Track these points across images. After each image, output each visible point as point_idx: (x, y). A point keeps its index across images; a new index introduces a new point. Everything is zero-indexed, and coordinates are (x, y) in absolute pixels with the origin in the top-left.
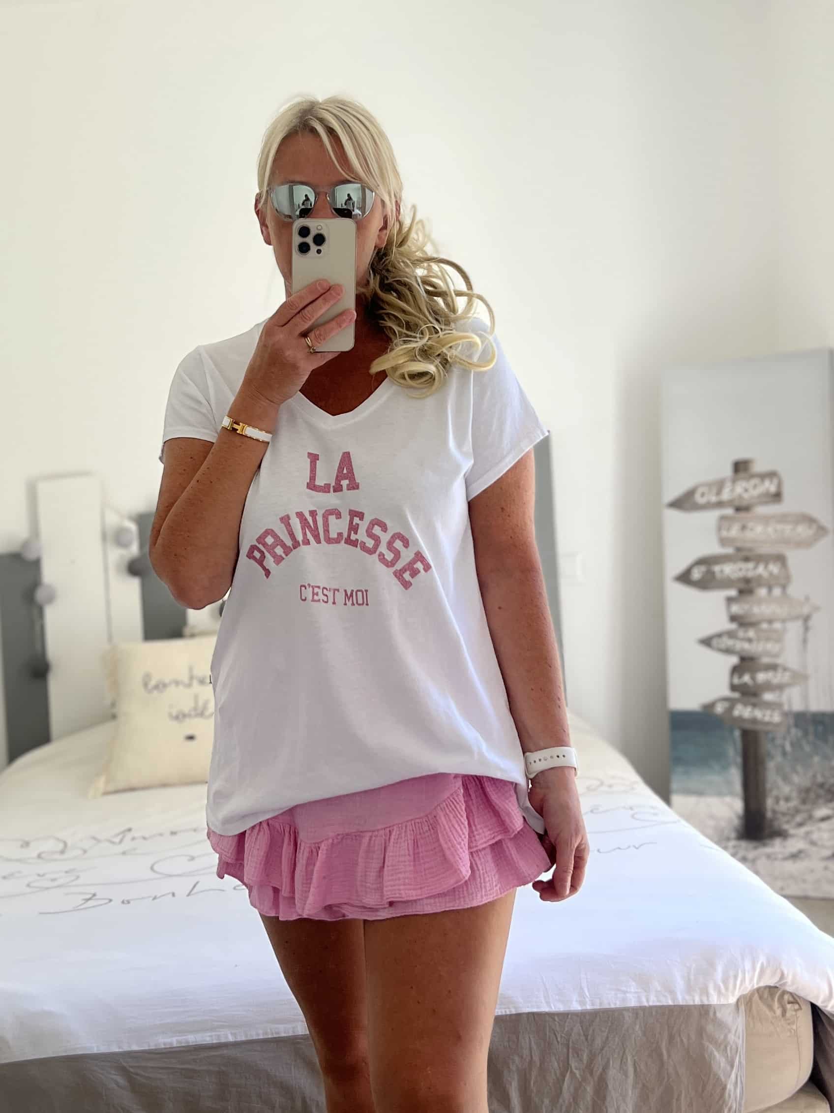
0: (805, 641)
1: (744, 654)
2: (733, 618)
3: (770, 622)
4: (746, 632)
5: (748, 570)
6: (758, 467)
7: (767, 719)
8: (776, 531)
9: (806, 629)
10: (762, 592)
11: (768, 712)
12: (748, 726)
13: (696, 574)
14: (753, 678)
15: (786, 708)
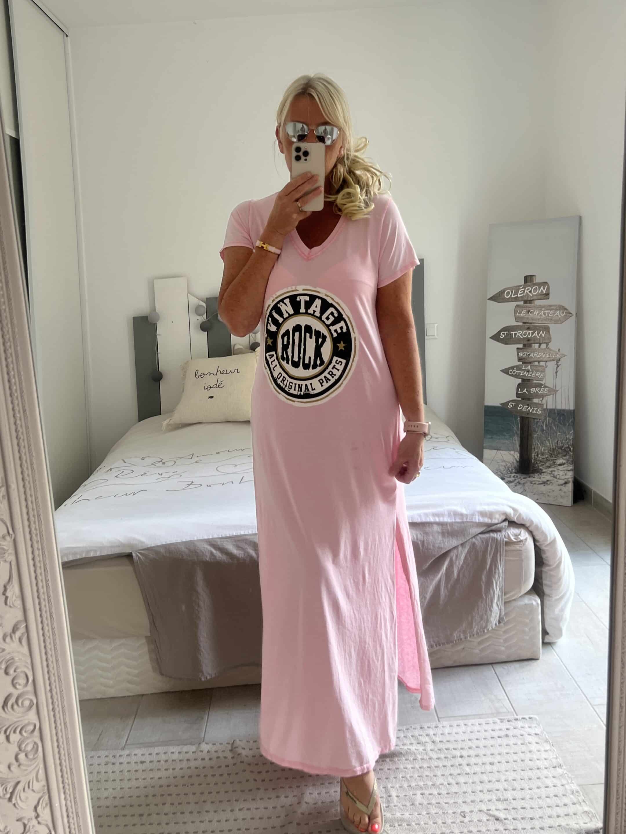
0: (556, 372)
1: (524, 378)
2: (520, 359)
3: (539, 362)
4: (526, 366)
5: (529, 334)
6: (537, 280)
7: (534, 412)
8: (545, 314)
9: (558, 367)
10: (536, 346)
11: (535, 409)
12: (524, 415)
13: (502, 336)
14: (529, 391)
15: (545, 407)
